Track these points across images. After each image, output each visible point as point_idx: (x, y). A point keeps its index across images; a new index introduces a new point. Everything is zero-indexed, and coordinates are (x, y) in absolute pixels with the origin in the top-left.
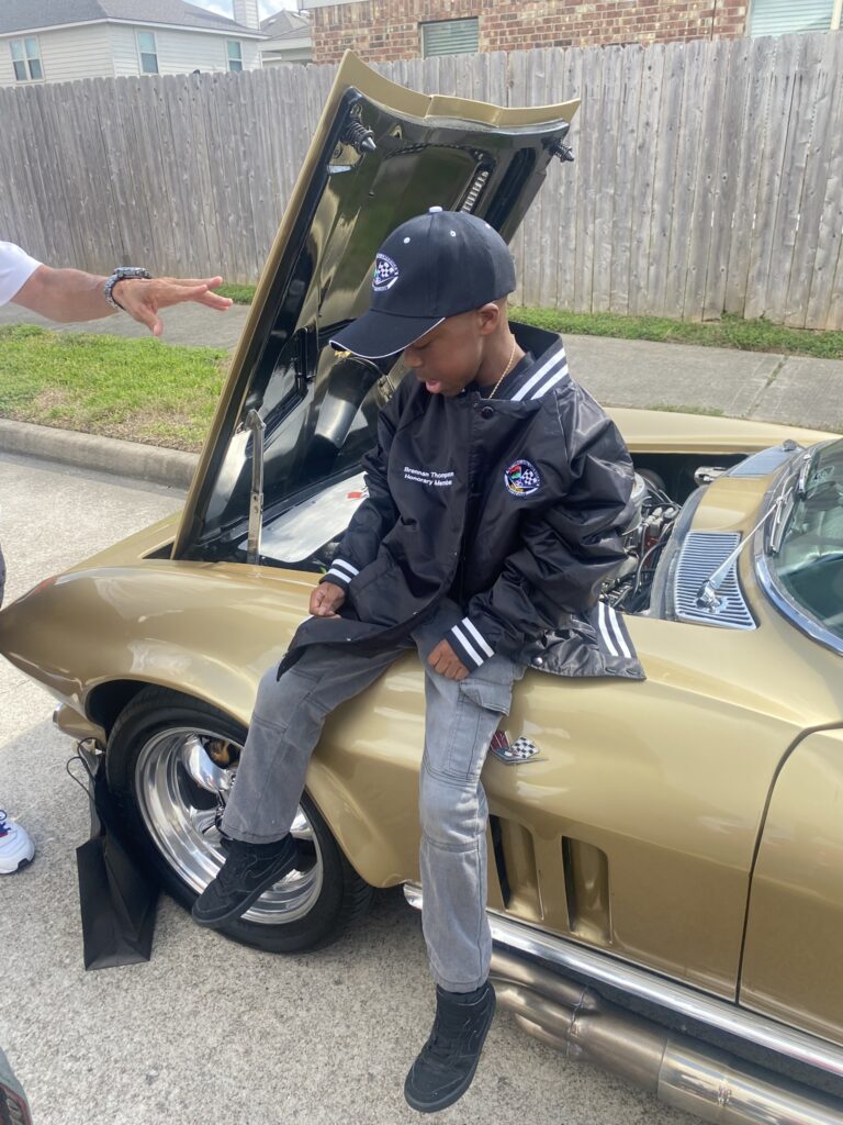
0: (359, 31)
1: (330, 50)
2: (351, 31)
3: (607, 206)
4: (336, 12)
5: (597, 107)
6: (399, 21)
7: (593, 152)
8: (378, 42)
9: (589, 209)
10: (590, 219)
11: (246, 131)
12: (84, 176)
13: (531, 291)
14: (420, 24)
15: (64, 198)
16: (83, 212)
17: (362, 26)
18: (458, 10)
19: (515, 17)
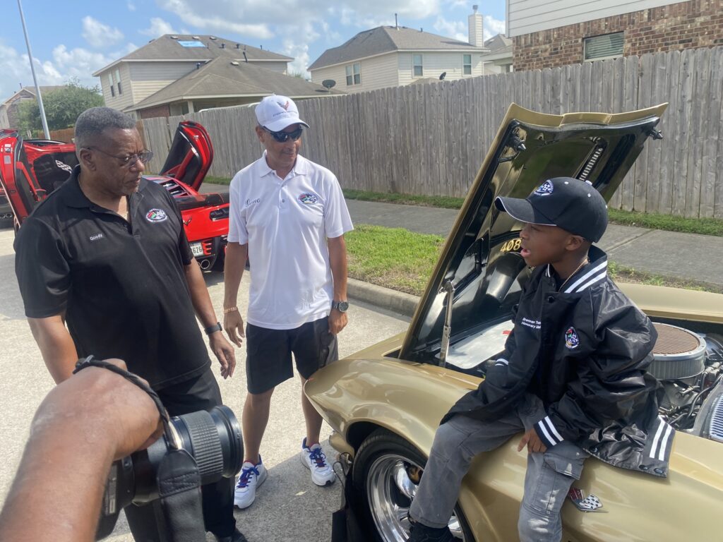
0: (543, 47)
1: (524, 58)
2: (538, 47)
3: (712, 148)
4: (529, 37)
5: (705, 85)
6: (570, 38)
7: (702, 113)
8: (555, 51)
9: (698, 150)
10: (699, 156)
11: (468, 111)
12: (376, 139)
13: (652, 203)
14: (583, 39)
15: (364, 151)
16: (373, 158)
17: (545, 43)
18: (610, 29)
19: (651, 28)
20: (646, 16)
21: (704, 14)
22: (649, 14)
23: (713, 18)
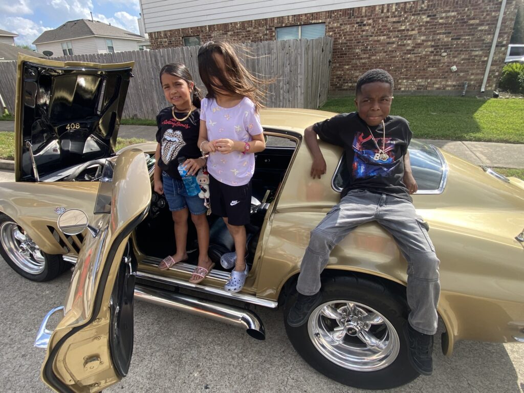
0: (164, 40)
2: (162, 40)
4: (156, 34)
6: (176, 36)
8: (170, 43)
14: (182, 38)
17: (165, 38)
18: (193, 33)
19: (210, 35)
20: (208, 29)
21: (231, 31)
22: (209, 28)
23: (234, 33)
